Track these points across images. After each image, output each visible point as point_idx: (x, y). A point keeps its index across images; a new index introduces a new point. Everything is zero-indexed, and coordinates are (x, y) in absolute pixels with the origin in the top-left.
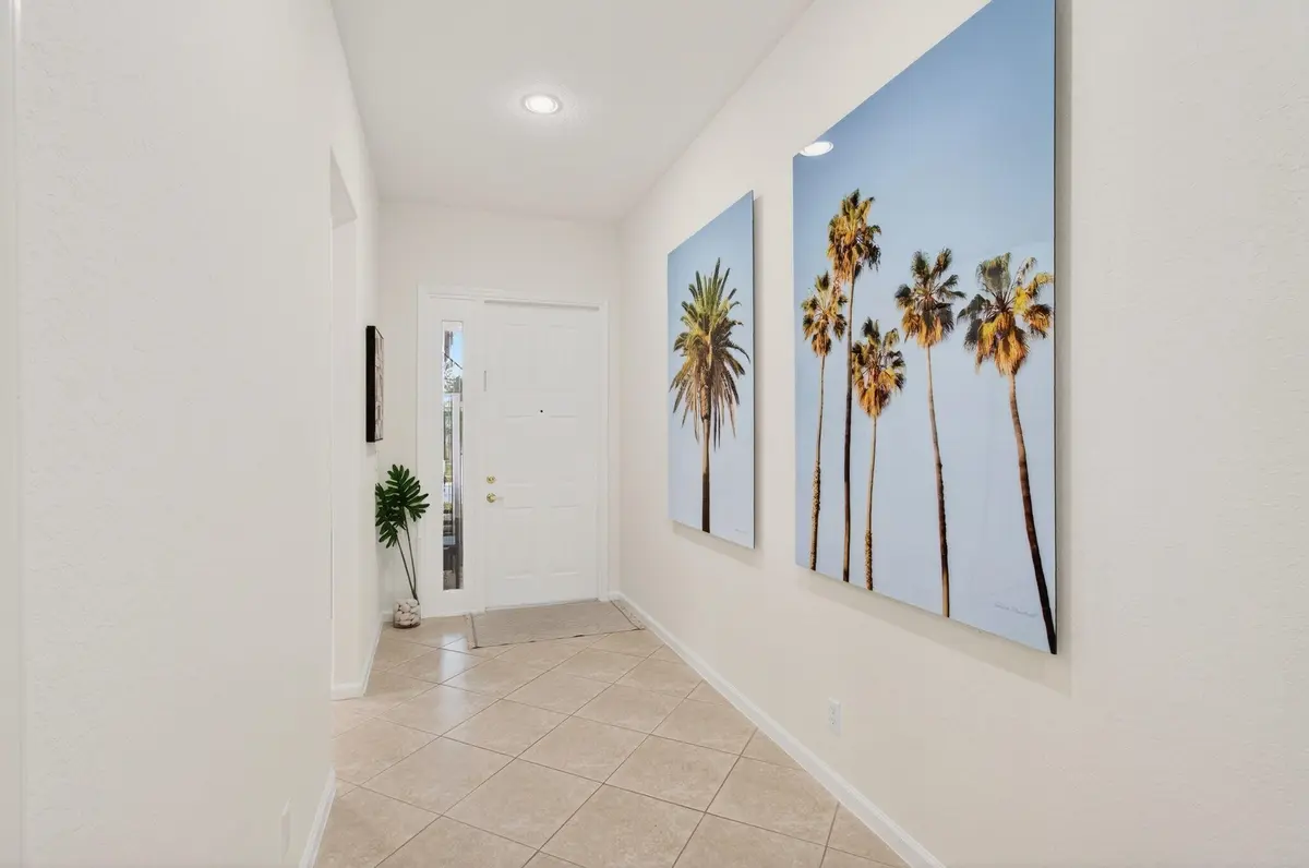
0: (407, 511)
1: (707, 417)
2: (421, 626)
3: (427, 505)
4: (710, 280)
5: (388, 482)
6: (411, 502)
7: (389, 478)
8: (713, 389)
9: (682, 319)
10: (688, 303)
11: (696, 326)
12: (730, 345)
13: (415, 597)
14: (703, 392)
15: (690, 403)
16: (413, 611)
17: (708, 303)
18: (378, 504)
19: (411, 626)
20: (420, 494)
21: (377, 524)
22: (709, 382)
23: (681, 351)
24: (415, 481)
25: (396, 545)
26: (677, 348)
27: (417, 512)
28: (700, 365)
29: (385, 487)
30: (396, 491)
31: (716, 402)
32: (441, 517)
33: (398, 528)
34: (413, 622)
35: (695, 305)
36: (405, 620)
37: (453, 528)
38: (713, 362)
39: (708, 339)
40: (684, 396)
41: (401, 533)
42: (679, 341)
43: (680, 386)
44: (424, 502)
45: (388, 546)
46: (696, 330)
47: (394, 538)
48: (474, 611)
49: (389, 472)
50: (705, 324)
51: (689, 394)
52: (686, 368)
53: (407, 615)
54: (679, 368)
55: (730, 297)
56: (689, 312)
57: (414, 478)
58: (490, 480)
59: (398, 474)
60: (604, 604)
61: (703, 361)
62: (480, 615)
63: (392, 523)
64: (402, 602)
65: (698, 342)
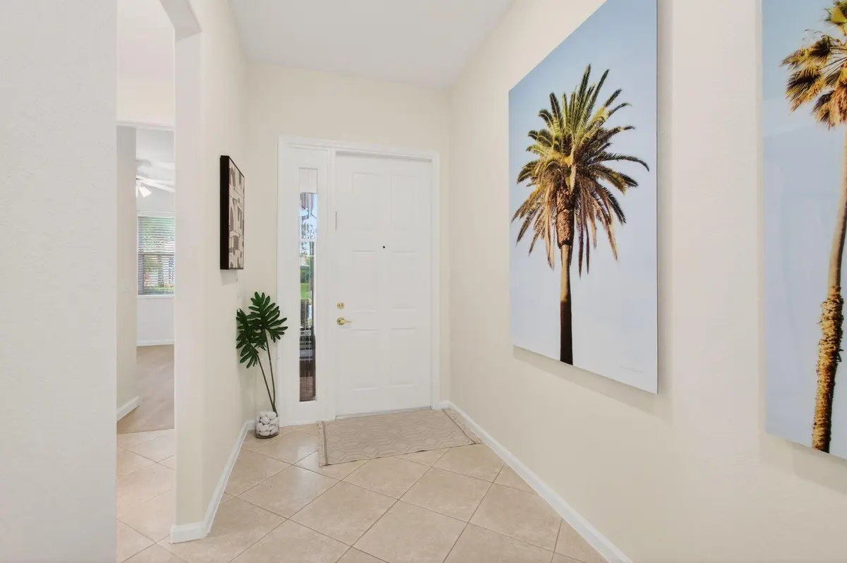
0: (268, 333)
1: (569, 242)
2: (280, 435)
3: (286, 328)
4: (573, 96)
5: (250, 308)
6: (271, 325)
7: (251, 304)
8: (577, 212)
9: (529, 149)
10: (538, 130)
11: (552, 149)
12: (610, 158)
13: (274, 410)
14: (561, 217)
15: (540, 231)
16: (272, 422)
17: (569, 122)
18: (239, 328)
19: (270, 437)
20: (279, 318)
21: (238, 347)
22: (571, 205)
23: (529, 180)
24: (275, 307)
25: (257, 366)
26: (521, 179)
27: (277, 334)
28: (557, 188)
29: (248, 312)
30: (258, 315)
31: (583, 225)
32: (298, 335)
33: (259, 349)
34: (272, 433)
35: (548, 129)
36: (264, 430)
37: (308, 342)
38: (577, 184)
39: (570, 160)
40: (531, 226)
41: (262, 355)
42: (525, 171)
43: (526, 216)
44: (283, 325)
45: (248, 366)
46: (550, 154)
47: (254, 357)
48: (325, 420)
49: (252, 299)
50: (564, 145)
51: (539, 222)
52: (535, 197)
53: (266, 427)
54: (526, 197)
55: (608, 103)
56: (540, 140)
57: (274, 304)
58: (341, 306)
59: (260, 301)
60: (436, 412)
61: (560, 185)
62: (330, 423)
63: (253, 345)
64: (262, 414)
65: (552, 166)
